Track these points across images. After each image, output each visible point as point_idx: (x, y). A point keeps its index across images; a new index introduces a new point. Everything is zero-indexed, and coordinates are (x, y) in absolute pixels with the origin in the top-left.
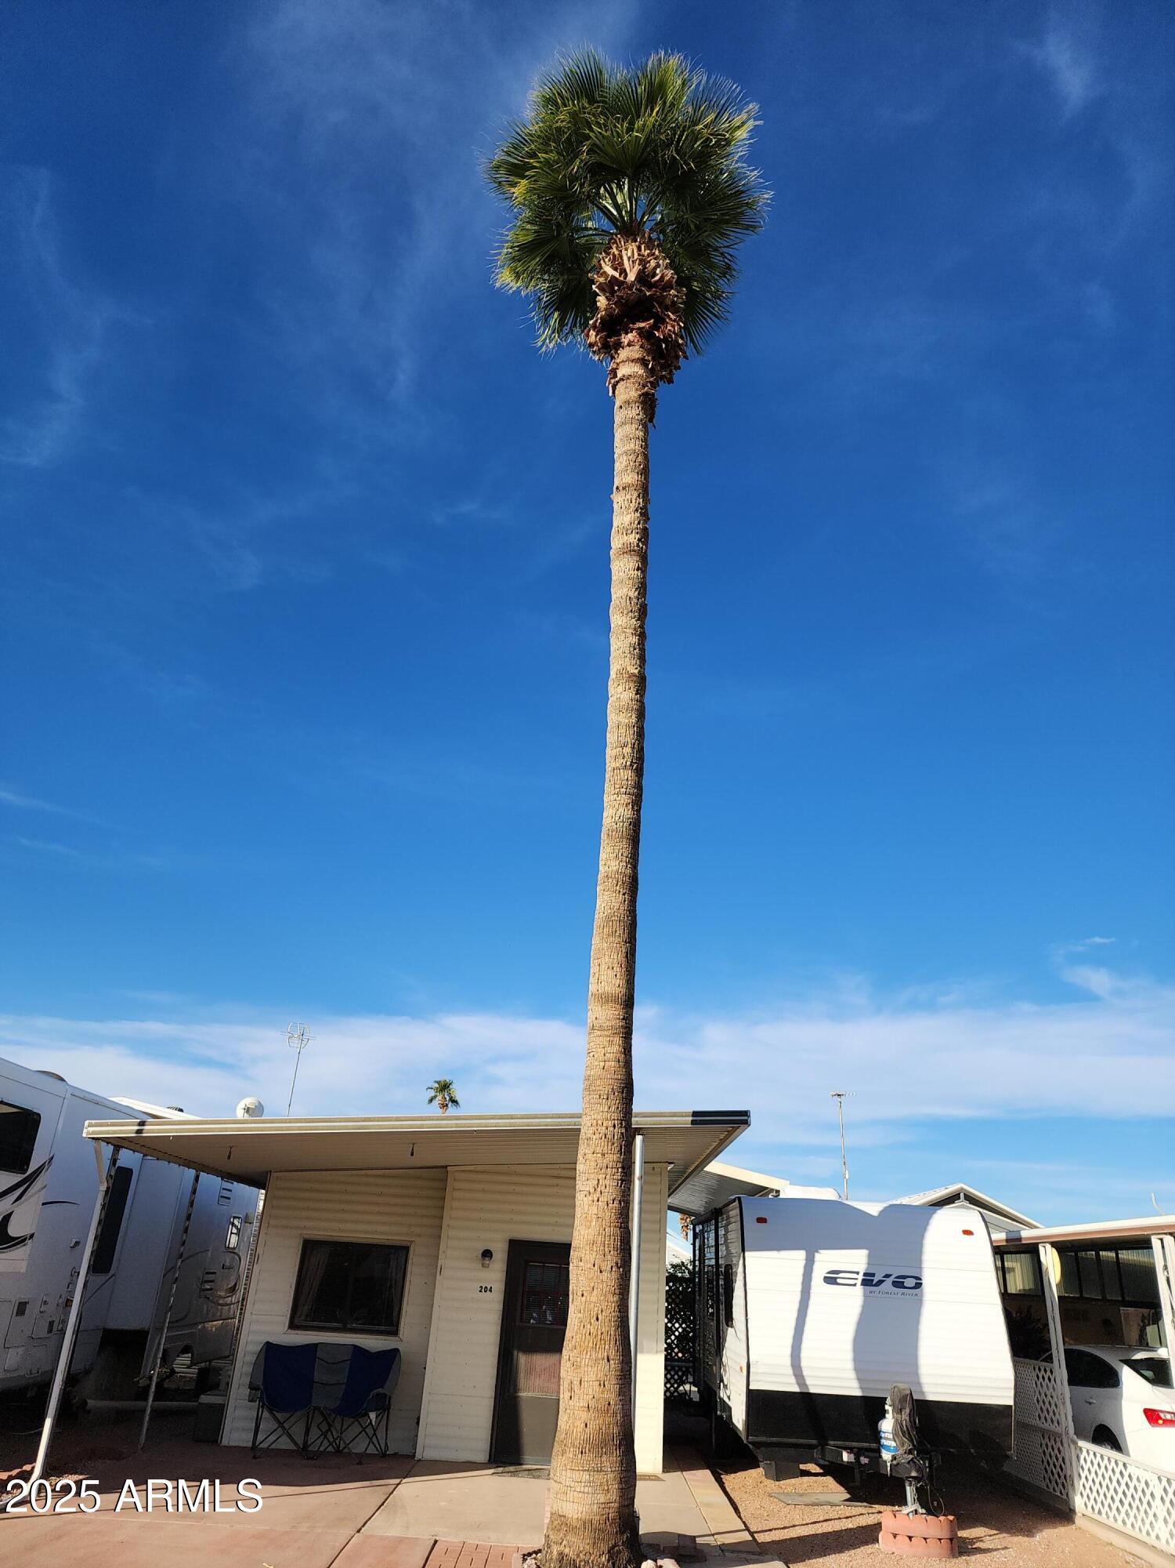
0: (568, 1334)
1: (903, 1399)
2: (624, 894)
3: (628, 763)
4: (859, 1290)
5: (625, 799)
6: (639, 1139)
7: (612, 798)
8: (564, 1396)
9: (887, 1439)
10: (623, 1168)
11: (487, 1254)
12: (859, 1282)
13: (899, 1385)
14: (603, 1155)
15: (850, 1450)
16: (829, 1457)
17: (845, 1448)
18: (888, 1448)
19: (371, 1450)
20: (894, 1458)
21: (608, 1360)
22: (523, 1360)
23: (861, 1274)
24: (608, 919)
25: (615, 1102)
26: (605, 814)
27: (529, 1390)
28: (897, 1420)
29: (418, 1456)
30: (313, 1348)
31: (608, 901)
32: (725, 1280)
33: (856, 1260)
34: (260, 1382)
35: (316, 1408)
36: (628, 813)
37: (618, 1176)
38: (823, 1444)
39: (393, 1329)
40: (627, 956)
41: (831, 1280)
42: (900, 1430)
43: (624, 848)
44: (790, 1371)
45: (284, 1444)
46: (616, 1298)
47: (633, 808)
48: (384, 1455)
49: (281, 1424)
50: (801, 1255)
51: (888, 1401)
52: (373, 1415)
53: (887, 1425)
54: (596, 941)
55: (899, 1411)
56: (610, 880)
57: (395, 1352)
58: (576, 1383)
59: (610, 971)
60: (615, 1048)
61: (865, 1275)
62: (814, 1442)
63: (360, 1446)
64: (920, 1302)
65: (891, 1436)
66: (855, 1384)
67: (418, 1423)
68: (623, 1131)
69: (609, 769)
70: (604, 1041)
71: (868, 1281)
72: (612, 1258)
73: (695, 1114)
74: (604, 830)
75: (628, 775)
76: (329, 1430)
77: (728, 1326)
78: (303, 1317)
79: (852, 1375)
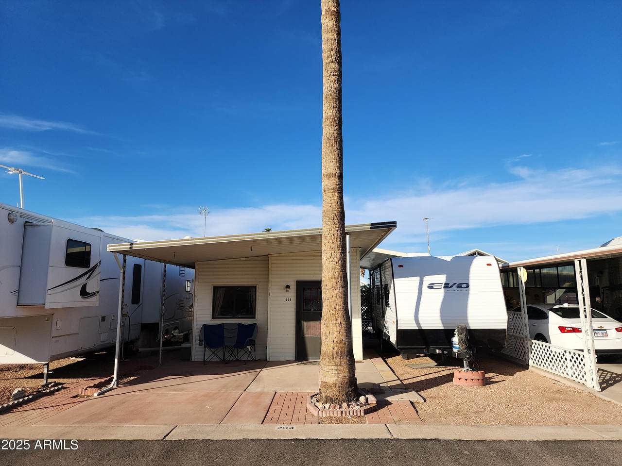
0: (323, 314)
1: (463, 330)
2: (336, 126)
3: (334, 59)
4: (443, 290)
5: (333, 78)
6: (348, 237)
7: (327, 78)
8: (323, 338)
9: (455, 344)
10: (342, 247)
11: (288, 287)
12: (442, 287)
13: (461, 324)
14: (333, 243)
15: (439, 349)
16: (431, 352)
17: (437, 348)
18: (455, 348)
19: (250, 359)
20: (459, 351)
21: (341, 324)
22: (305, 324)
23: (443, 284)
24: (329, 139)
25: (337, 220)
26: (324, 87)
27: (309, 334)
28: (460, 337)
29: (268, 360)
30: (223, 325)
31: (328, 130)
32: (385, 290)
33: (442, 279)
34: (203, 338)
35: (226, 346)
36: (336, 85)
37: (340, 251)
38: (428, 348)
39: (253, 316)
40: (338, 156)
41: (431, 287)
42: (461, 341)
43: (334, 103)
44: (414, 322)
45: (216, 359)
46: (343, 299)
47: (338, 83)
48: (254, 360)
49: (213, 353)
50: (418, 278)
51: (456, 330)
52: (249, 347)
53: (456, 339)
54: (323, 149)
55: (460, 334)
56: (329, 120)
57: (255, 325)
58: (328, 333)
59: (331, 163)
60: (336, 197)
61: (445, 284)
62: (425, 347)
63: (245, 358)
64: (468, 293)
65: (457, 343)
66: (441, 325)
67: (267, 348)
68: (341, 232)
69: (324, 63)
70: (330, 194)
71: (446, 286)
72: (340, 284)
73: (372, 224)
74: (324, 96)
75: (334, 66)
76: (232, 353)
77: (387, 307)
78: (217, 314)
79: (440, 322)
